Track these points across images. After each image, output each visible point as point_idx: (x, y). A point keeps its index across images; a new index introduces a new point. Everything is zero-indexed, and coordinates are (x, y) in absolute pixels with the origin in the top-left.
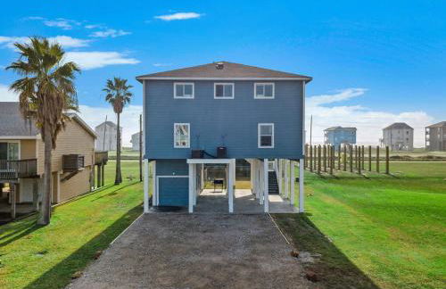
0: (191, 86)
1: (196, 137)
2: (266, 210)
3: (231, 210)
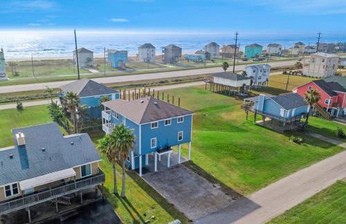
1: (158, 142)
2: (179, 163)
3: (169, 166)
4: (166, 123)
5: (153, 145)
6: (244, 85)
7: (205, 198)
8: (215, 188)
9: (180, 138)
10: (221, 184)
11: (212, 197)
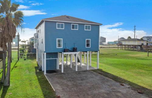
0: (63, 24)
1: (65, 44)
2: (88, 69)
3: (77, 70)
4: (73, 28)
5: (59, 45)
6: (142, 44)
7: (108, 94)
8: (123, 87)
9: (88, 45)
10: (130, 84)
11: (119, 94)
